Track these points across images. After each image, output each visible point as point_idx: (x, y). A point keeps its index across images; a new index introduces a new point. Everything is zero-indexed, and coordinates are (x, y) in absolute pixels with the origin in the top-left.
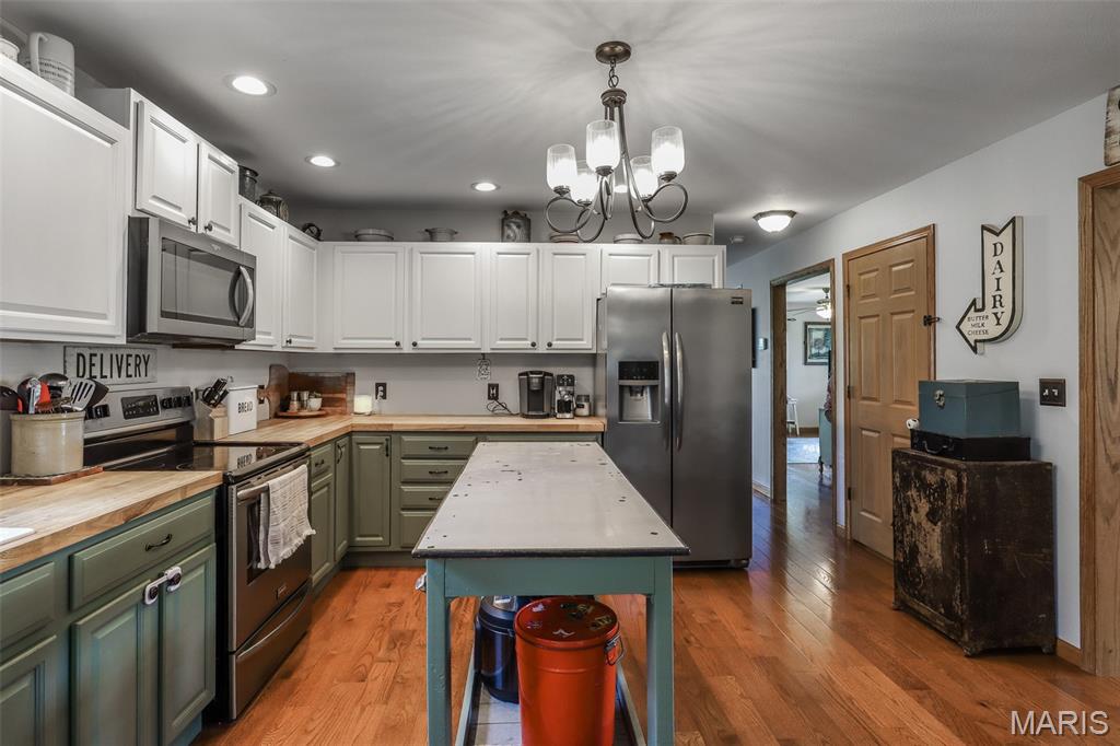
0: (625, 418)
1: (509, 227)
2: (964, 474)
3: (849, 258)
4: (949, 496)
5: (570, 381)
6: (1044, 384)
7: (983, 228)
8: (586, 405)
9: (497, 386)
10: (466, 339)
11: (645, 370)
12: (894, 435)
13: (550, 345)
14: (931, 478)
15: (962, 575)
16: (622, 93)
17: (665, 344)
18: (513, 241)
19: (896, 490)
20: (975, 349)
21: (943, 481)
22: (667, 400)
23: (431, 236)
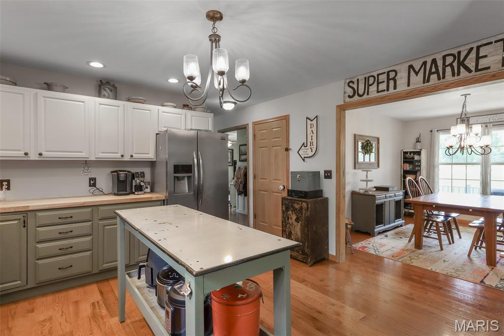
0: (176, 192)
1: (105, 90)
2: (309, 204)
3: (255, 124)
4: (304, 212)
5: (143, 175)
6: (326, 172)
7: (307, 118)
8: (149, 187)
9: (95, 179)
10: (79, 152)
11: (186, 169)
12: (273, 192)
13: (132, 156)
14: (297, 206)
15: (308, 238)
16: (219, 36)
17: (195, 156)
18: (108, 98)
19: (283, 212)
20: (304, 160)
21: (301, 207)
22: (196, 183)
23: (49, 87)
